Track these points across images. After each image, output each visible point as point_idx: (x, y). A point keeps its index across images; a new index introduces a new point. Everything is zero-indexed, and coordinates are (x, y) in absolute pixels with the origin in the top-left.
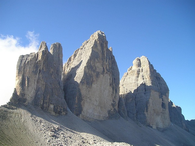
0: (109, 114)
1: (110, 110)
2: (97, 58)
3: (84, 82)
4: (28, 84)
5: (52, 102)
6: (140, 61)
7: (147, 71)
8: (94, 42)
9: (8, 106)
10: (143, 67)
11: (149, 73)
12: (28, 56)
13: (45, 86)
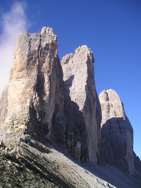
1: (97, 152)
6: (107, 94)
7: (119, 107)
8: (86, 56)
9: (33, 141)
10: (111, 102)
11: (121, 109)
12: (41, 37)
13: (65, 103)
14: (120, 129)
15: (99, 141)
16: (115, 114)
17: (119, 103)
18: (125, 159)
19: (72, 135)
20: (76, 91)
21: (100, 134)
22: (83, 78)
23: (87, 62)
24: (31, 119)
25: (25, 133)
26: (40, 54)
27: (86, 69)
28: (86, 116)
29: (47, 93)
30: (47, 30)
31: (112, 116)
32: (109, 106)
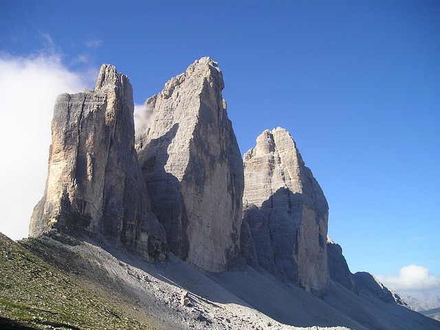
0: (228, 257)
1: (228, 248)
2: (210, 123)
3: (191, 178)
4: (93, 174)
5: (143, 227)
6: (272, 138)
7: (291, 163)
8: (202, 83)
9: (58, 235)
10: (278, 153)
12: (85, 98)
13: (126, 183)
14: (290, 206)
15: (234, 228)
16: (282, 177)
17: (292, 156)
18: (292, 260)
19: (132, 225)
20: (174, 152)
22: (189, 126)
23: (200, 94)
24: (62, 212)
25: (53, 227)
27: (198, 109)
28: (187, 191)
29: (90, 178)
30: (107, 70)
31: (276, 180)
32: (272, 161)
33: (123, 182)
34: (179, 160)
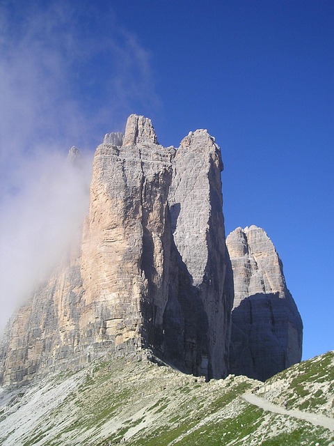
6: (245, 237)
7: (272, 270)
10: (254, 257)
11: (278, 274)
14: (273, 323)
15: (226, 349)
16: (262, 286)
17: (273, 261)
19: (193, 343)
20: (186, 244)
21: (230, 333)
22: (201, 213)
23: (208, 174)
25: (142, 347)
26: (145, 195)
27: (208, 192)
28: (206, 298)
29: (160, 270)
30: (140, 123)
31: (254, 289)
32: (248, 266)
33: (177, 280)
34: (195, 256)
